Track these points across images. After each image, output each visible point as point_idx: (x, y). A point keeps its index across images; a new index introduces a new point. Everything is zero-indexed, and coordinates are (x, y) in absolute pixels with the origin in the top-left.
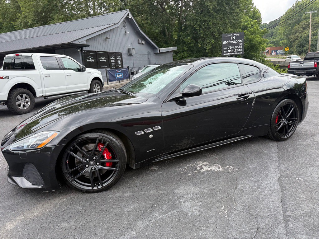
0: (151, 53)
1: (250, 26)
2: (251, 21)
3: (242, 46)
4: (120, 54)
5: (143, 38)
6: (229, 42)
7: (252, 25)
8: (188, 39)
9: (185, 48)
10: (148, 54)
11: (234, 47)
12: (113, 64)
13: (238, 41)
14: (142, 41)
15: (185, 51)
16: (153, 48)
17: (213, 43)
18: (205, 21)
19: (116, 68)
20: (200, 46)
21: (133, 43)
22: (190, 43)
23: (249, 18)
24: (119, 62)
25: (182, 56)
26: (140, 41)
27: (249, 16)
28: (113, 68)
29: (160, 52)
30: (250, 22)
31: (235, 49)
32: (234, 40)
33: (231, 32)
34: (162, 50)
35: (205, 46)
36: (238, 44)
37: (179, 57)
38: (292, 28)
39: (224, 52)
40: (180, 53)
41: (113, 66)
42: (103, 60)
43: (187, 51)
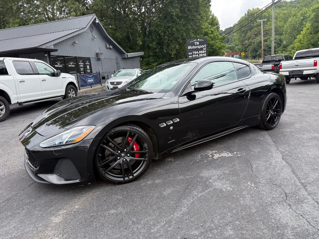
0: (119, 58)
1: (210, 32)
2: (211, 27)
3: (205, 51)
4: (89, 59)
5: (110, 43)
6: (194, 47)
7: (212, 32)
8: (153, 45)
9: (151, 54)
10: (116, 59)
11: (198, 52)
12: (82, 69)
13: (201, 47)
14: (110, 46)
15: (151, 56)
16: (121, 53)
17: (178, 48)
18: (169, 27)
19: (85, 73)
20: (165, 51)
21: (100, 48)
22: (155, 49)
23: (209, 25)
24: (88, 67)
25: (149, 61)
26: (108, 46)
27: (208, 23)
28: (83, 73)
29: (128, 57)
30: (210, 29)
31: (199, 54)
32: (198, 45)
33: (194, 38)
34: (130, 55)
35: (170, 51)
36: (202, 49)
37: (146, 62)
38: (245, 35)
40: (146, 59)
41: (82, 71)
42: (71, 65)
43: (153, 56)
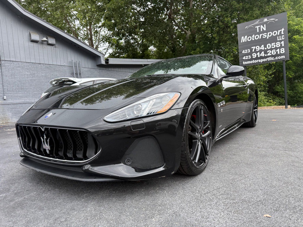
3: (283, 42)
11: (265, 47)
13: (272, 34)
31: (268, 50)
32: (264, 32)
36: (273, 39)
39: (244, 58)
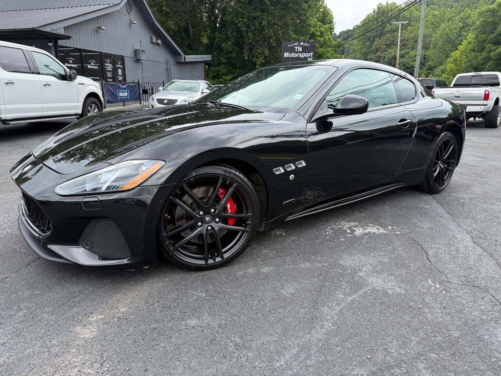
0: (172, 61)
1: (319, 33)
2: (320, 25)
4: (122, 59)
5: (159, 35)
7: (322, 33)
8: (228, 45)
9: (224, 60)
10: (167, 63)
12: (109, 75)
14: (157, 40)
15: (223, 64)
16: (174, 53)
17: (267, 55)
18: (255, 18)
19: (114, 81)
20: (246, 58)
21: (142, 43)
22: (231, 53)
23: (318, 21)
24: (120, 71)
25: (218, 72)
26: (154, 40)
27: (317, 18)
28: (110, 82)
29: (186, 61)
30: (319, 28)
33: (295, 40)
34: (190, 58)
35: (254, 59)
37: (213, 72)
38: (372, 44)
40: (214, 67)
41: (110, 78)
43: (226, 64)
